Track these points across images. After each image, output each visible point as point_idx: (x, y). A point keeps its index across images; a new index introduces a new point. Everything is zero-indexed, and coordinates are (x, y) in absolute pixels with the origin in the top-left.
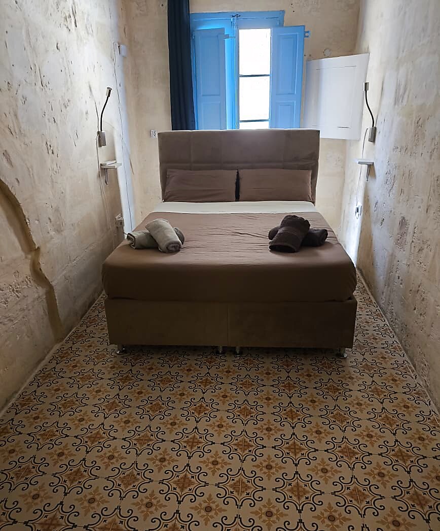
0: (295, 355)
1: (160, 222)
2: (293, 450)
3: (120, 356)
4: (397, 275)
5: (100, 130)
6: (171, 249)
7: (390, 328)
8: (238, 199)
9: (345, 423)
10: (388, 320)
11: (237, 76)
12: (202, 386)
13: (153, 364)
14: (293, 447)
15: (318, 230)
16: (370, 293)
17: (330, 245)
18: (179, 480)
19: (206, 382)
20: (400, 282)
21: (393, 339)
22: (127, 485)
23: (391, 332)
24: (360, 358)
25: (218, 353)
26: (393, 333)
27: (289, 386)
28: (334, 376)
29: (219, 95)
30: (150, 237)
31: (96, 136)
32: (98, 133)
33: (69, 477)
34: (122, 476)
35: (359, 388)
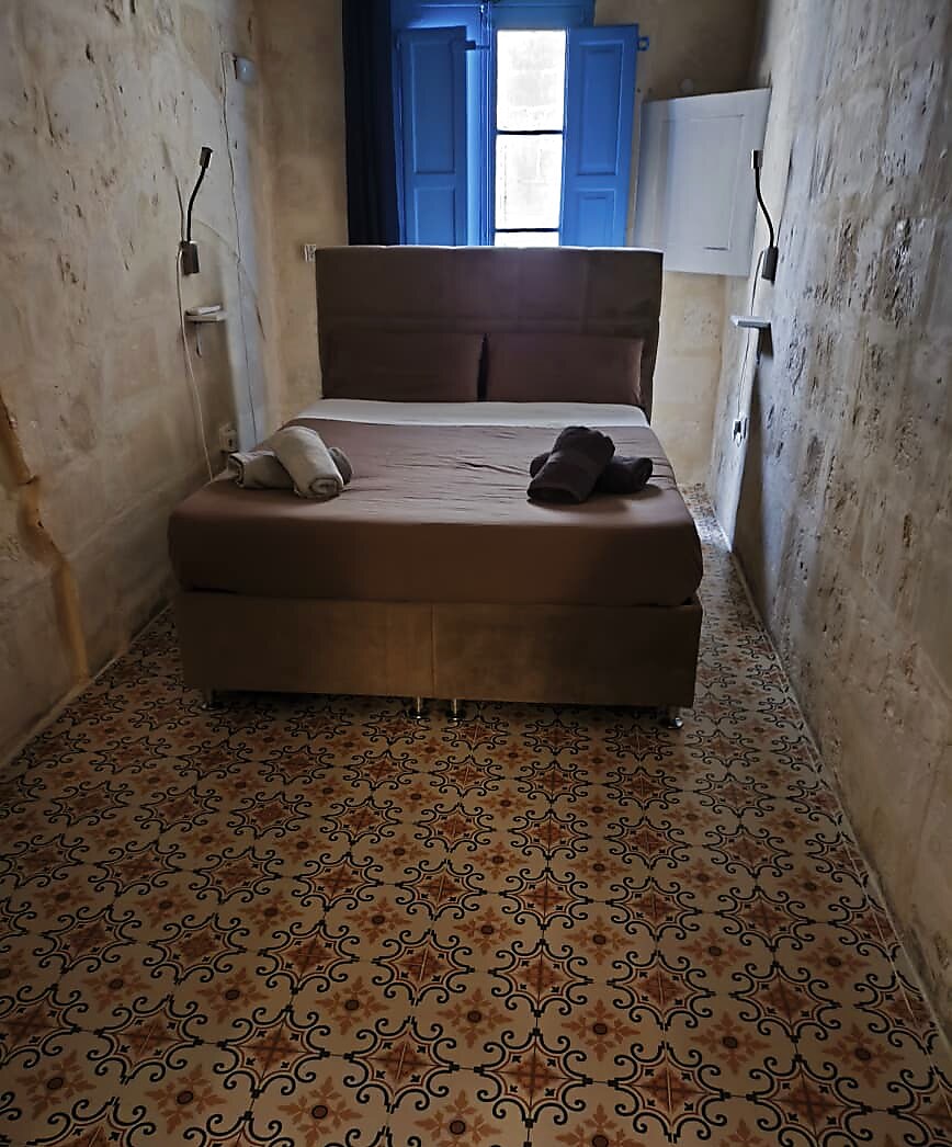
0: (575, 721)
1: (301, 433)
2: (541, 900)
3: (207, 713)
4: (799, 560)
5: (186, 240)
6: (320, 491)
7: (784, 673)
8: (482, 396)
9: (657, 852)
10: (780, 657)
11: (491, 132)
12: (372, 776)
13: (275, 731)
14: (542, 894)
15: (632, 459)
16: (752, 604)
17: (655, 492)
18: (299, 951)
19: (381, 769)
20: (805, 573)
21: (786, 695)
22: (190, 957)
23: (784, 681)
24: (709, 729)
25: (413, 713)
26: (787, 683)
27: (554, 781)
28: (650, 764)
29: (453, 172)
30: (276, 463)
31: (176, 253)
32: (183, 245)
33: (75, 941)
34: (184, 940)
35: (698, 787)
